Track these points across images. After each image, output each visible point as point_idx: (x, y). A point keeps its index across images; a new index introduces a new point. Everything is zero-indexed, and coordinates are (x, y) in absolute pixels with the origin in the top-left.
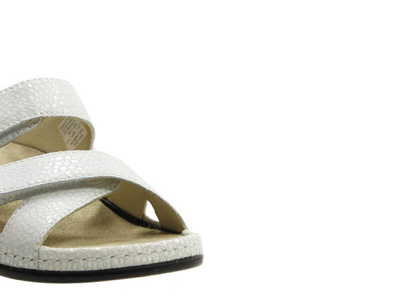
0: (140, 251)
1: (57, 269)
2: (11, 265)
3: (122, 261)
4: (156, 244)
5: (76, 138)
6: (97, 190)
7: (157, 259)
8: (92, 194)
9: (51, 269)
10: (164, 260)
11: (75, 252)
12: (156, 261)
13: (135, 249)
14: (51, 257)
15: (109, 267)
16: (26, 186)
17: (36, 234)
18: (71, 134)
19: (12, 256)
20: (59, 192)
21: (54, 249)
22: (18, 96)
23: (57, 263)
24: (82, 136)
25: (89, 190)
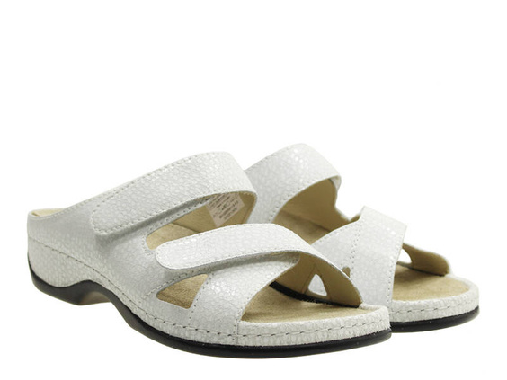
0: (342, 325)
1: (258, 345)
2: (203, 340)
3: (326, 335)
4: (356, 317)
5: (227, 211)
6: (282, 264)
7: (358, 332)
8: (278, 267)
9: (251, 344)
10: (364, 334)
11: (279, 327)
12: (357, 335)
13: (338, 323)
14: (252, 332)
15: (313, 341)
16: (213, 260)
17: (233, 308)
18: (221, 207)
19: (205, 332)
20: (245, 266)
21: (254, 324)
22: (188, 171)
23: (258, 338)
24: (236, 208)
25: (273, 263)
